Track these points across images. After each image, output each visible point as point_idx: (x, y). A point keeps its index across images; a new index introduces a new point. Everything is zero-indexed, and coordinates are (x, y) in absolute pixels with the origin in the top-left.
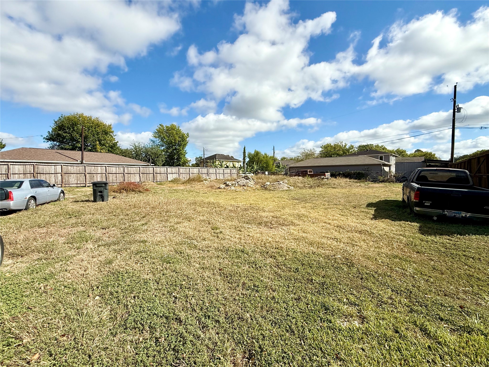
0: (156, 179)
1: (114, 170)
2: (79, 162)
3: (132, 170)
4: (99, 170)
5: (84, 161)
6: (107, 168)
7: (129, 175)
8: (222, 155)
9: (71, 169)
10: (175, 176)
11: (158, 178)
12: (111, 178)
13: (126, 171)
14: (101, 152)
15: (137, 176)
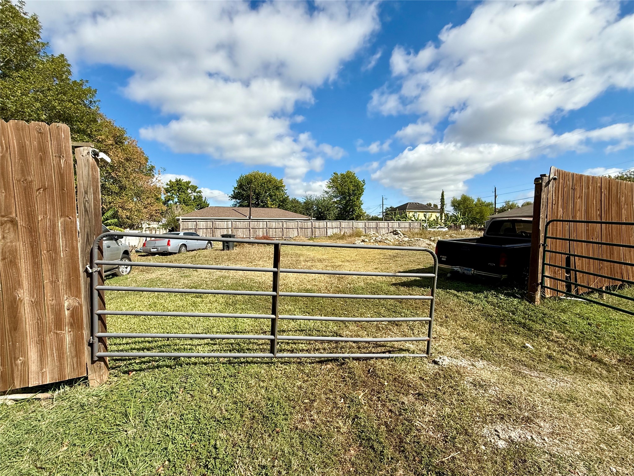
0: (315, 235)
1: (274, 225)
2: (247, 218)
3: (291, 224)
4: (261, 224)
5: (251, 217)
7: (288, 230)
8: (416, 203)
9: (239, 224)
10: (336, 231)
11: (317, 233)
12: (271, 233)
13: (285, 226)
14: (271, 208)
15: (296, 230)
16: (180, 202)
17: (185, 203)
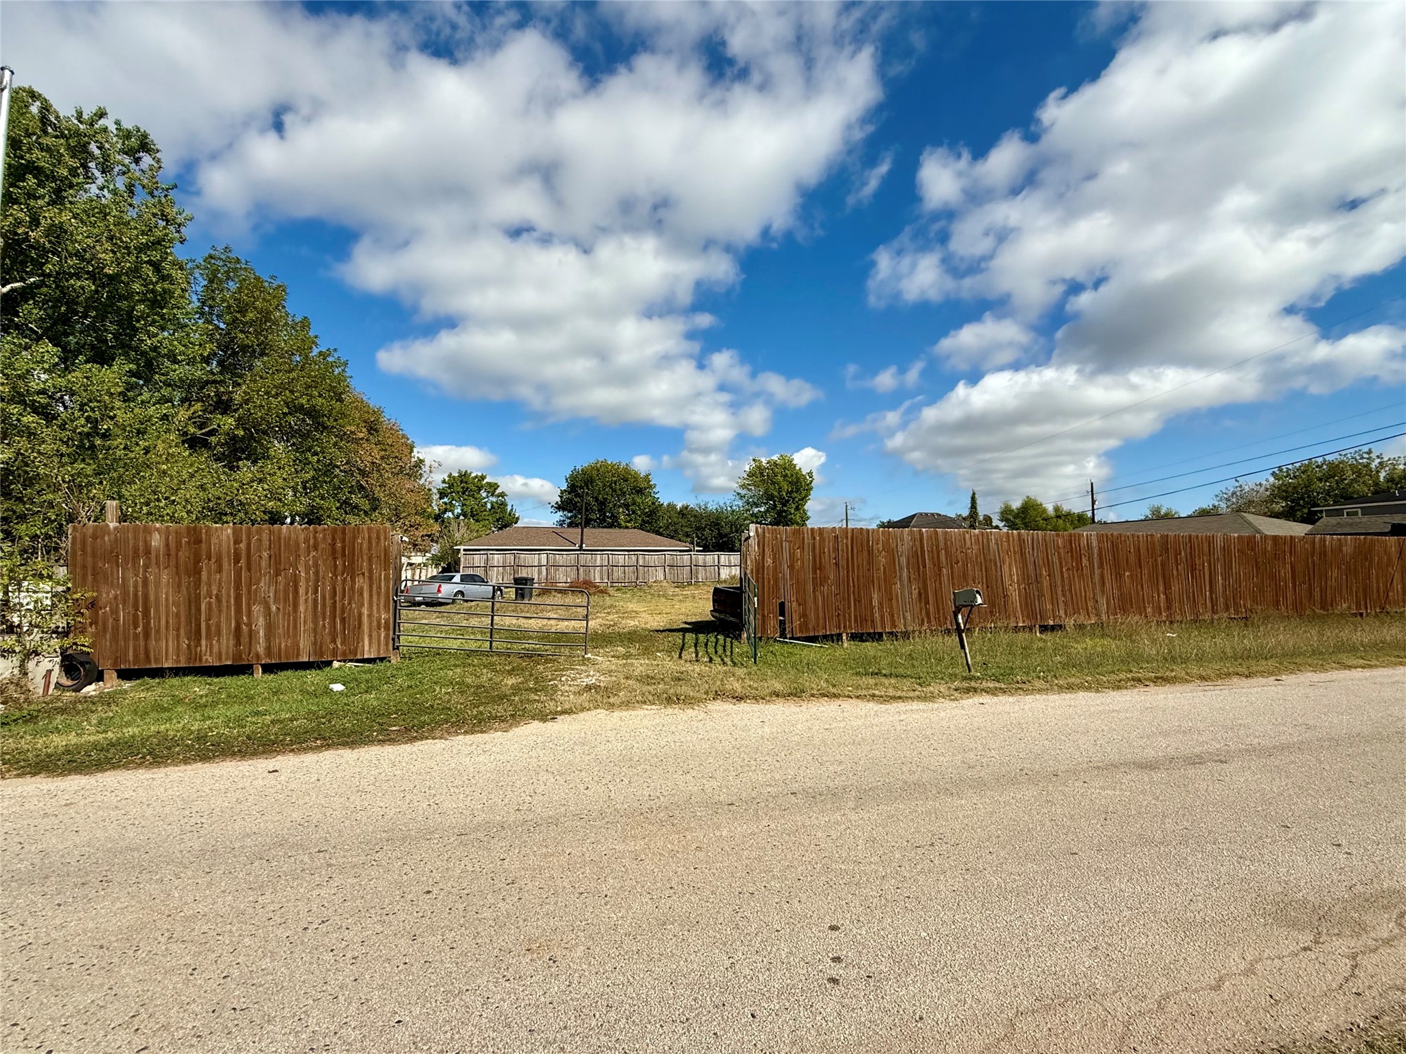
0: (697, 578)
1: (621, 559)
2: (577, 547)
4: (599, 559)
5: (584, 545)
6: (610, 556)
7: (646, 569)
11: (700, 576)
13: (641, 563)
14: (626, 527)
15: (660, 570)
16: (465, 515)
17: (473, 516)
